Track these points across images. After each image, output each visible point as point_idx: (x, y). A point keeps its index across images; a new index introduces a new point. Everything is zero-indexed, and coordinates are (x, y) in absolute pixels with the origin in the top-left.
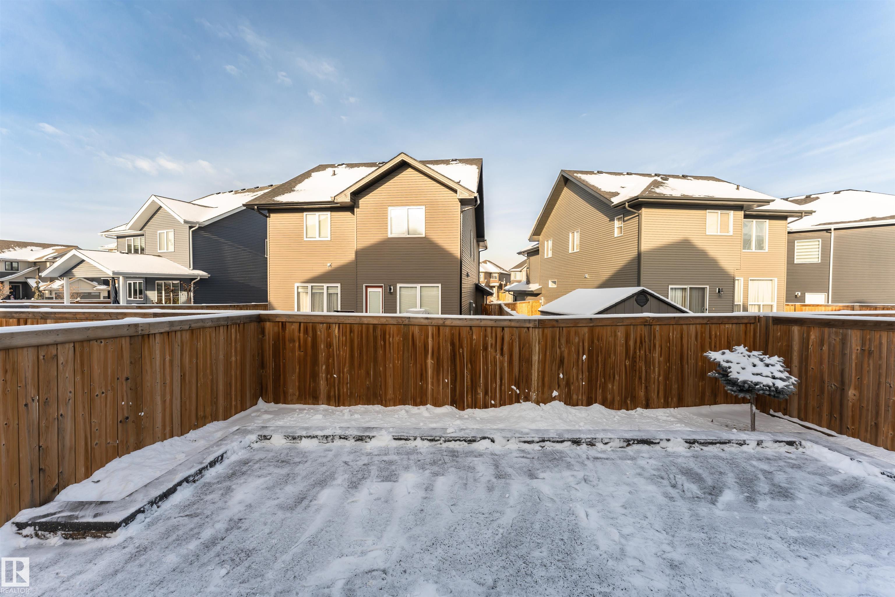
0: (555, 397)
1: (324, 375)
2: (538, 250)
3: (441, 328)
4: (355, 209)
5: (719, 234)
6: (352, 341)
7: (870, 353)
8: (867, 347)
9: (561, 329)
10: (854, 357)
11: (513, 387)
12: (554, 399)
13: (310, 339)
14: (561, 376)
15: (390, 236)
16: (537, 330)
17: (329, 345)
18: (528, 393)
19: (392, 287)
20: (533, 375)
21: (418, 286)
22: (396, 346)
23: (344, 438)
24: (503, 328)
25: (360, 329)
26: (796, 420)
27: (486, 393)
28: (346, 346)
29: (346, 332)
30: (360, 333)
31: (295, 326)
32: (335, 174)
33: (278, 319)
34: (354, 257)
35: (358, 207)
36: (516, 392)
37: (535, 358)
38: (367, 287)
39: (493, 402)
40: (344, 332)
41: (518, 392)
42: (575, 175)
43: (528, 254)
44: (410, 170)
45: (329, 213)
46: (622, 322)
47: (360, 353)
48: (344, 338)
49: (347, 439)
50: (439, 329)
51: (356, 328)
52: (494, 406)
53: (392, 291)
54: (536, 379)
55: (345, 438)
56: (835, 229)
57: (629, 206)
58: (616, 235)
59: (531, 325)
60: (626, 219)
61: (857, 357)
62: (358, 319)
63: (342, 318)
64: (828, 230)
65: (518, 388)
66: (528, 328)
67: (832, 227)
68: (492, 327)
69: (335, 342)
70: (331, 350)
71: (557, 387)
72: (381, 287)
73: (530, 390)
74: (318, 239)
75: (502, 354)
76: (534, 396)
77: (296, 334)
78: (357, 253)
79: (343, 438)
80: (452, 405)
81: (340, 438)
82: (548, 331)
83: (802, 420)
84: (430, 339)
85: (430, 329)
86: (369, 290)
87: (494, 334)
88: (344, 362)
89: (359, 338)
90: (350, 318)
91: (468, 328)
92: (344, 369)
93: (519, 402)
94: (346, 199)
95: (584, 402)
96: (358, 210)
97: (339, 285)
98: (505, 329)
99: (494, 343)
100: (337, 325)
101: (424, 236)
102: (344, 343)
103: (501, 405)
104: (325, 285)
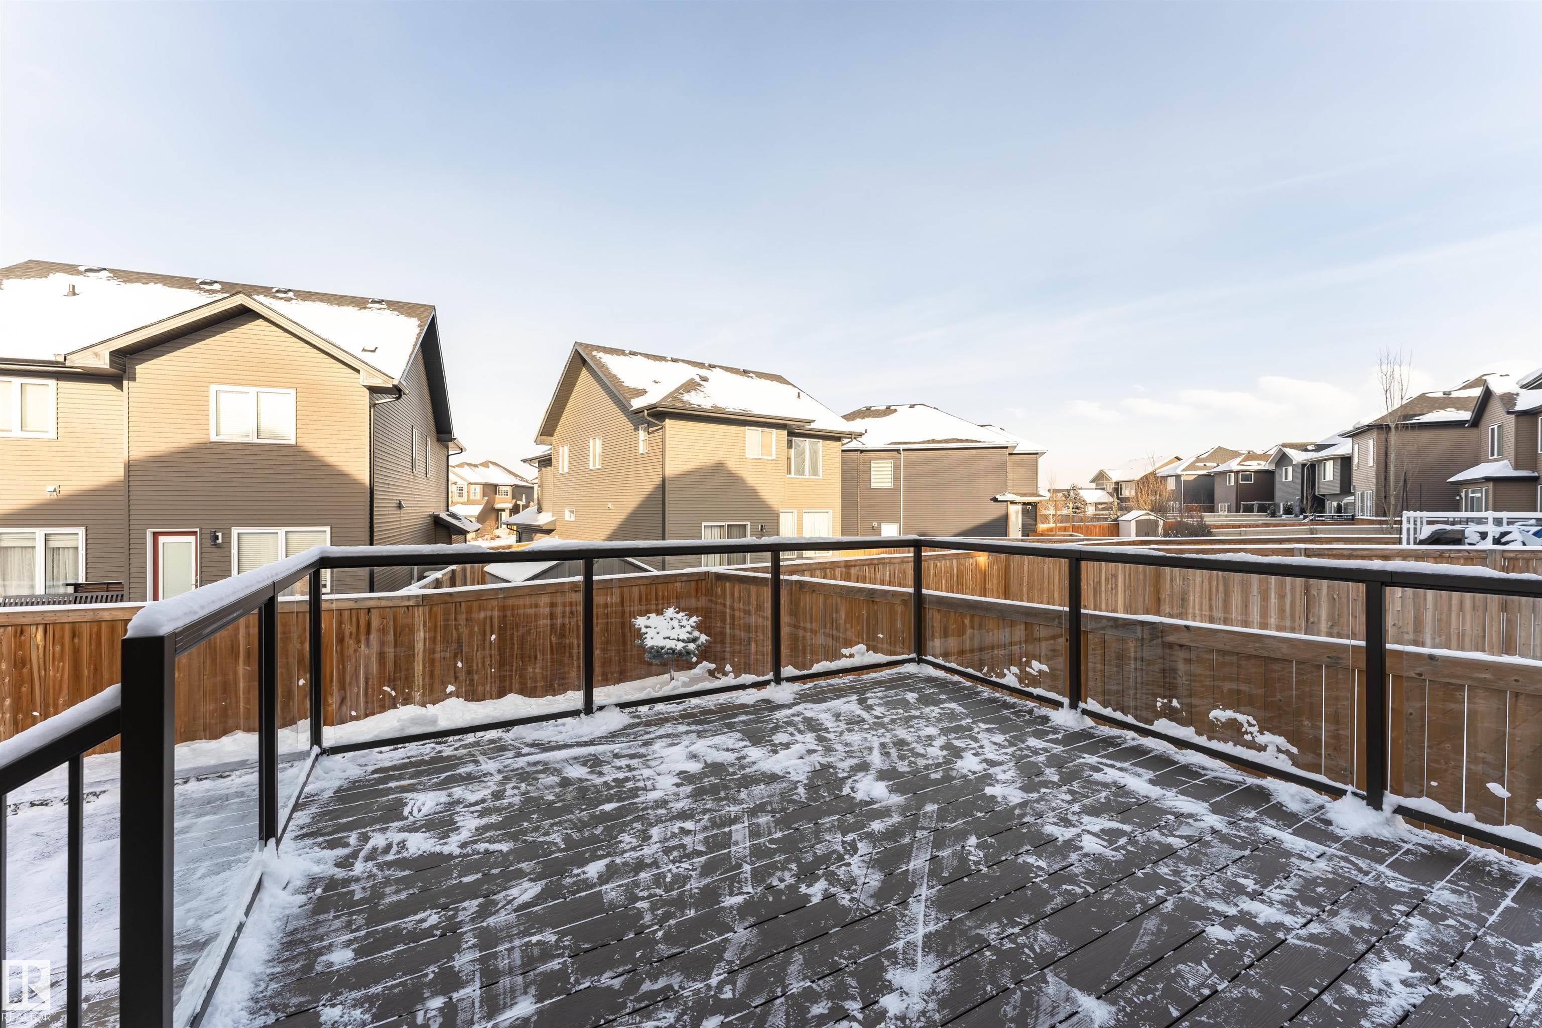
0: (450, 693)
1: (8, 716)
2: (550, 459)
4: (125, 383)
5: (760, 457)
6: (76, 652)
9: (458, 604)
11: (386, 688)
12: (450, 695)
14: (460, 664)
15: (214, 438)
16: (421, 609)
17: (21, 663)
18: (409, 693)
19: (220, 535)
20: (416, 668)
21: (282, 531)
23: (41, 804)
24: (369, 610)
25: (95, 630)
27: (343, 701)
28: (62, 659)
29: (62, 637)
30: (94, 636)
32: (74, 294)
34: (122, 474)
35: (134, 379)
36: (390, 694)
37: (419, 646)
38: (156, 535)
39: (354, 713)
40: (57, 637)
41: (393, 693)
42: (594, 353)
43: (539, 462)
44: (260, 322)
45: (52, 383)
46: (545, 589)
47: (96, 669)
48: (58, 648)
49: (47, 805)
51: (85, 630)
52: (357, 718)
53: (220, 541)
54: (421, 673)
55: (44, 803)
56: (904, 450)
57: (649, 415)
58: (641, 451)
59: (411, 603)
60: (651, 430)
62: (91, 613)
63: (52, 614)
64: (898, 451)
65: (393, 689)
66: (408, 607)
67: (901, 447)
68: (351, 609)
69: (35, 656)
70: (25, 670)
71: (453, 680)
72: (195, 533)
73: (411, 688)
74: (17, 433)
75: (368, 645)
76: (417, 696)
78: (129, 466)
79: (38, 805)
81: (32, 804)
82: (439, 610)
86: (162, 539)
87: (354, 619)
88: (57, 687)
89: (94, 644)
90: (70, 614)
92: (58, 699)
93: (395, 707)
94: (99, 361)
95: (494, 694)
96: (131, 383)
97: (81, 531)
98: (372, 611)
99: (354, 631)
100: (41, 629)
101: (293, 442)
102: (57, 656)
103: (366, 716)
104: (40, 533)
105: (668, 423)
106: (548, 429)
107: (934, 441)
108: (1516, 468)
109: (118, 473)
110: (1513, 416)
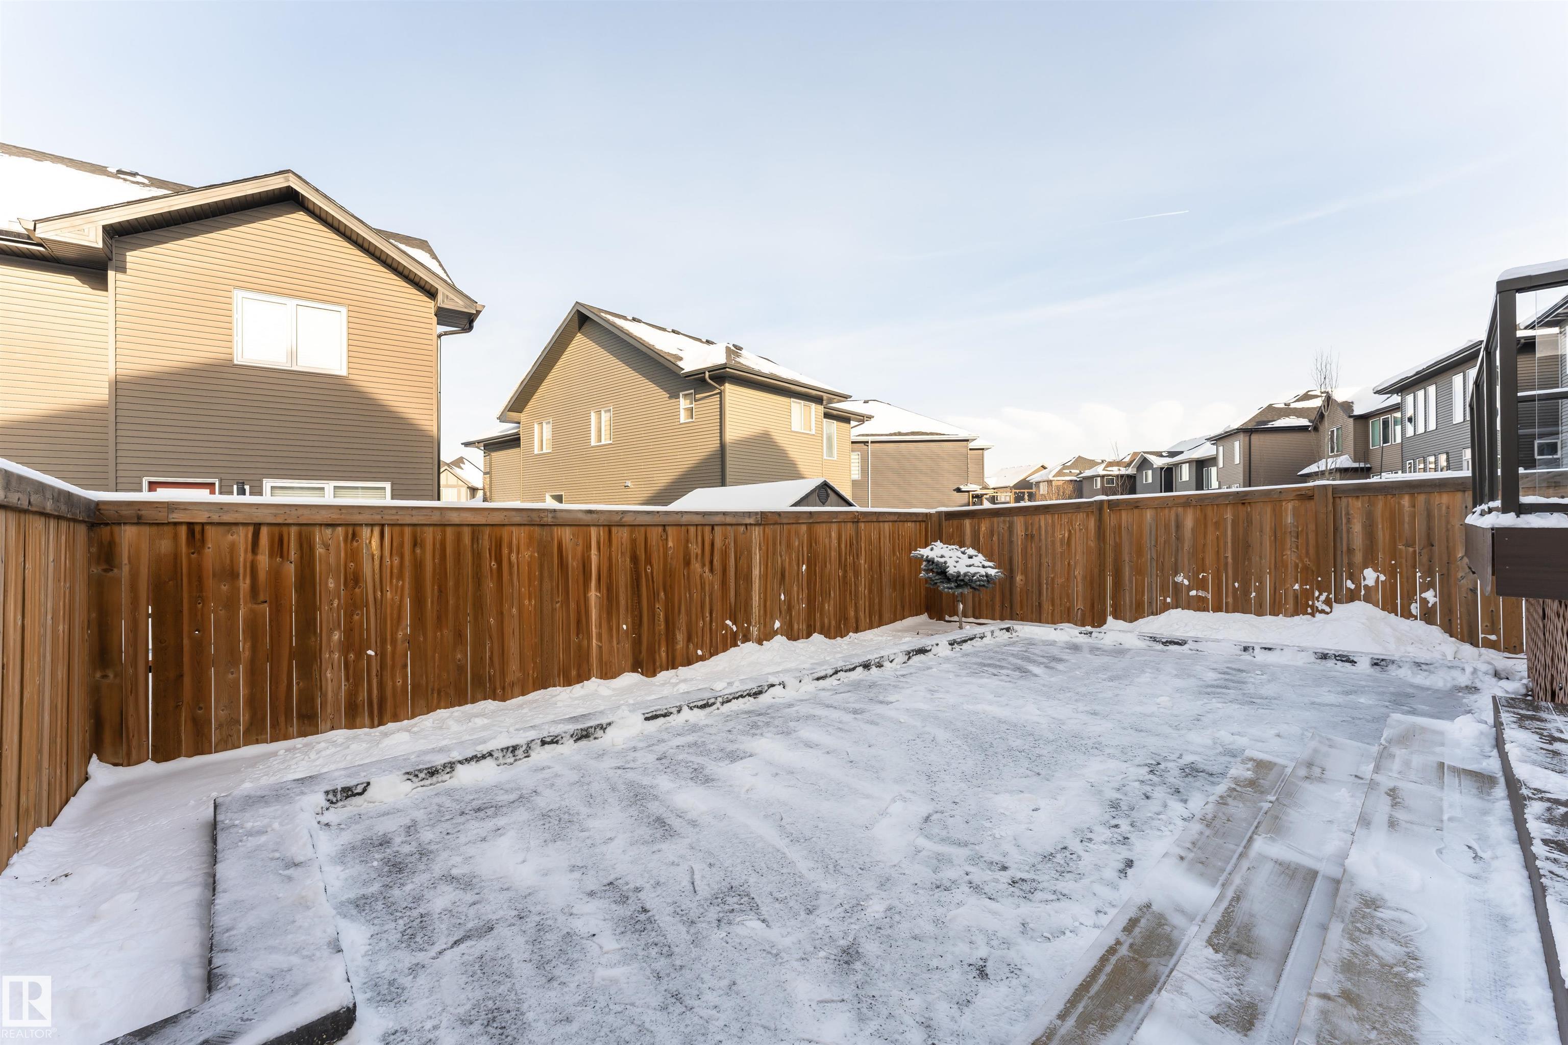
0: (777, 629)
1: (336, 656)
2: (519, 439)
3: (614, 530)
5: (802, 431)
6: (418, 566)
7: (1032, 536)
8: (1030, 531)
10: (1019, 543)
11: (728, 622)
12: (776, 633)
13: (290, 570)
14: (782, 597)
15: (238, 359)
16: (757, 528)
17: (354, 579)
18: (748, 628)
20: (754, 598)
21: (329, 485)
22: (525, 568)
23: (552, 742)
24: (713, 527)
25: (439, 537)
26: (971, 620)
27: (689, 639)
28: (401, 576)
29: (402, 545)
30: (438, 546)
31: (242, 537)
33: (176, 517)
34: (107, 394)
35: (122, 271)
36: (732, 629)
37: (756, 572)
39: (700, 652)
40: (395, 544)
41: (735, 629)
42: (602, 314)
43: (485, 446)
44: (301, 213)
47: (440, 591)
48: (396, 561)
49: (557, 742)
50: (610, 532)
51: (429, 535)
52: (702, 659)
54: (757, 605)
55: (555, 741)
56: (872, 442)
57: (711, 377)
58: (682, 420)
59: (752, 521)
60: (698, 396)
61: (1022, 543)
62: (438, 513)
63: (394, 512)
64: (866, 443)
65: (734, 623)
66: (746, 525)
67: (870, 439)
68: (697, 525)
69: (368, 570)
70: (357, 590)
71: (778, 615)
72: (211, 485)
73: (749, 624)
75: (712, 570)
76: (754, 631)
77: (243, 556)
78: (118, 385)
79: (549, 743)
80: (634, 670)
81: (543, 743)
83: (977, 618)
84: (594, 551)
85: (593, 531)
87: (699, 539)
88: (395, 616)
89: (437, 556)
90: (414, 512)
91: (660, 529)
92: (396, 633)
93: (736, 645)
94: (84, 237)
95: (805, 633)
98: (716, 528)
99: (700, 552)
100: (377, 530)
101: (343, 373)
102: (395, 571)
103: (711, 655)
105: (728, 387)
106: (519, 402)
107: (900, 434)
108: (1355, 461)
109: (102, 393)
110: (1352, 419)
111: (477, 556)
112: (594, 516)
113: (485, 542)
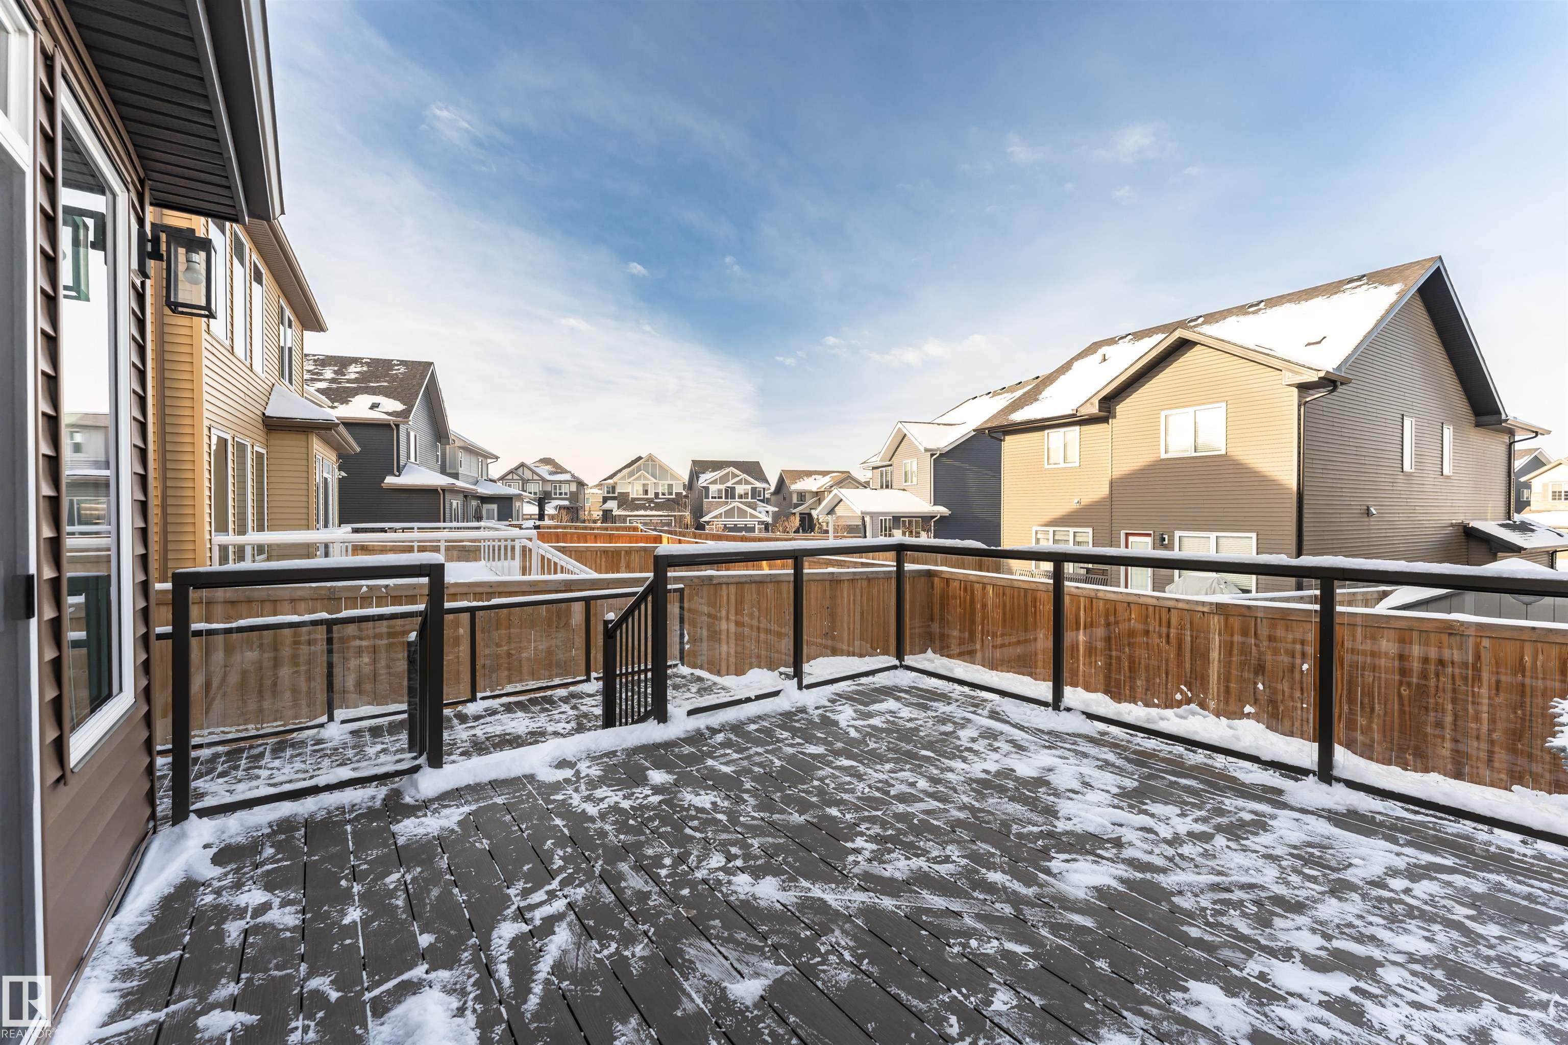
0: (1249, 714)
1: (980, 636)
3: (1094, 600)
4: (1110, 420)
6: (1004, 604)
9: (1259, 620)
11: (1183, 687)
12: (1248, 716)
13: (968, 597)
14: (1260, 686)
15: (1163, 456)
16: (1216, 617)
17: (984, 606)
18: (1205, 698)
19: (1166, 537)
20: (1211, 675)
21: (1213, 535)
22: (1046, 614)
24: (1169, 609)
27: (1148, 687)
31: (956, 584)
32: (1105, 360)
33: (943, 576)
34: (1108, 490)
35: (1114, 417)
36: (1186, 694)
37: (1215, 655)
38: (1127, 535)
39: (1156, 701)
40: (997, 594)
41: (1190, 694)
44: (1198, 347)
45: (1077, 428)
48: (998, 600)
50: (1092, 602)
52: (1157, 706)
53: (1166, 542)
54: (1215, 682)
59: (1206, 609)
65: (1190, 690)
66: (1203, 613)
69: (990, 603)
70: (986, 611)
71: (1252, 701)
72: (1149, 535)
73: (1206, 695)
74: (1062, 465)
75: (1168, 642)
76: (1212, 704)
77: (958, 591)
78: (1112, 483)
80: (1106, 692)
82: (1236, 622)
84: (1082, 613)
85: (1082, 599)
86: (1131, 539)
87: (1157, 616)
88: (997, 625)
89: (1011, 601)
91: (1126, 605)
92: (997, 632)
93: (1191, 706)
94: (1093, 409)
96: (1114, 420)
97: (1090, 530)
98: (1172, 612)
99: (1157, 626)
101: (1223, 452)
102: (997, 605)
104: (1072, 530)
109: (1104, 491)
111: (1026, 605)
112: (1080, 590)
113: (1029, 596)
